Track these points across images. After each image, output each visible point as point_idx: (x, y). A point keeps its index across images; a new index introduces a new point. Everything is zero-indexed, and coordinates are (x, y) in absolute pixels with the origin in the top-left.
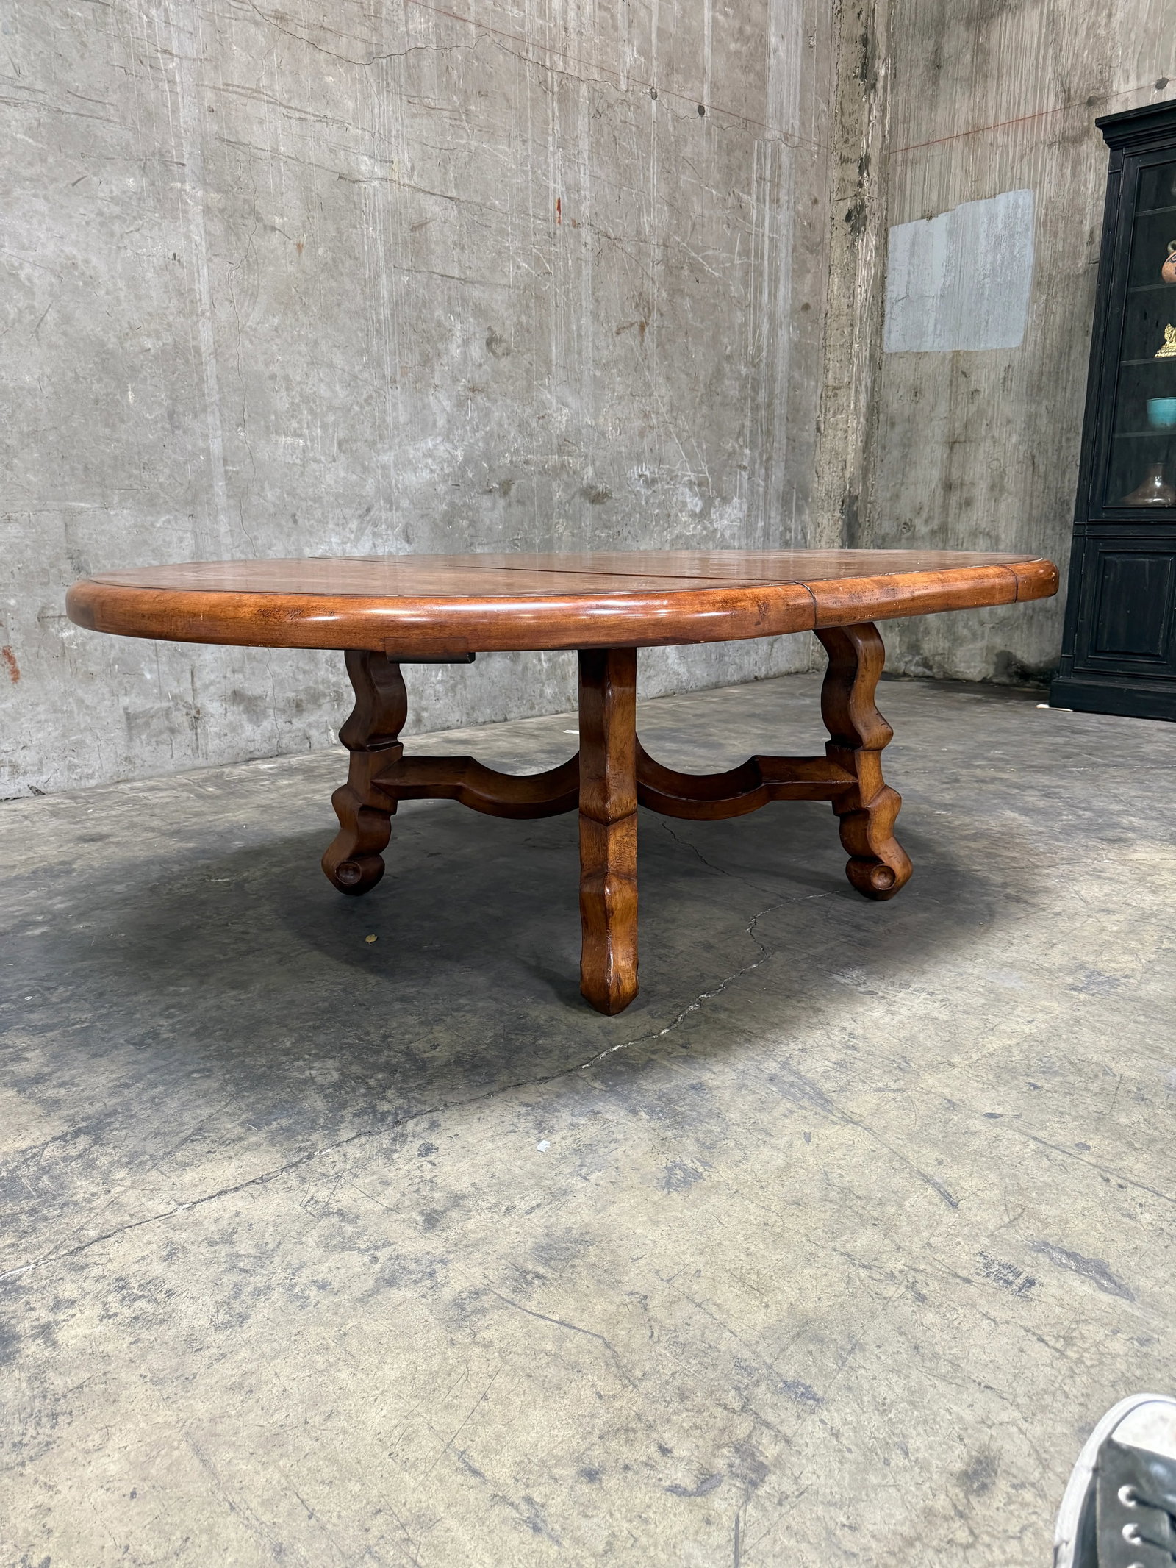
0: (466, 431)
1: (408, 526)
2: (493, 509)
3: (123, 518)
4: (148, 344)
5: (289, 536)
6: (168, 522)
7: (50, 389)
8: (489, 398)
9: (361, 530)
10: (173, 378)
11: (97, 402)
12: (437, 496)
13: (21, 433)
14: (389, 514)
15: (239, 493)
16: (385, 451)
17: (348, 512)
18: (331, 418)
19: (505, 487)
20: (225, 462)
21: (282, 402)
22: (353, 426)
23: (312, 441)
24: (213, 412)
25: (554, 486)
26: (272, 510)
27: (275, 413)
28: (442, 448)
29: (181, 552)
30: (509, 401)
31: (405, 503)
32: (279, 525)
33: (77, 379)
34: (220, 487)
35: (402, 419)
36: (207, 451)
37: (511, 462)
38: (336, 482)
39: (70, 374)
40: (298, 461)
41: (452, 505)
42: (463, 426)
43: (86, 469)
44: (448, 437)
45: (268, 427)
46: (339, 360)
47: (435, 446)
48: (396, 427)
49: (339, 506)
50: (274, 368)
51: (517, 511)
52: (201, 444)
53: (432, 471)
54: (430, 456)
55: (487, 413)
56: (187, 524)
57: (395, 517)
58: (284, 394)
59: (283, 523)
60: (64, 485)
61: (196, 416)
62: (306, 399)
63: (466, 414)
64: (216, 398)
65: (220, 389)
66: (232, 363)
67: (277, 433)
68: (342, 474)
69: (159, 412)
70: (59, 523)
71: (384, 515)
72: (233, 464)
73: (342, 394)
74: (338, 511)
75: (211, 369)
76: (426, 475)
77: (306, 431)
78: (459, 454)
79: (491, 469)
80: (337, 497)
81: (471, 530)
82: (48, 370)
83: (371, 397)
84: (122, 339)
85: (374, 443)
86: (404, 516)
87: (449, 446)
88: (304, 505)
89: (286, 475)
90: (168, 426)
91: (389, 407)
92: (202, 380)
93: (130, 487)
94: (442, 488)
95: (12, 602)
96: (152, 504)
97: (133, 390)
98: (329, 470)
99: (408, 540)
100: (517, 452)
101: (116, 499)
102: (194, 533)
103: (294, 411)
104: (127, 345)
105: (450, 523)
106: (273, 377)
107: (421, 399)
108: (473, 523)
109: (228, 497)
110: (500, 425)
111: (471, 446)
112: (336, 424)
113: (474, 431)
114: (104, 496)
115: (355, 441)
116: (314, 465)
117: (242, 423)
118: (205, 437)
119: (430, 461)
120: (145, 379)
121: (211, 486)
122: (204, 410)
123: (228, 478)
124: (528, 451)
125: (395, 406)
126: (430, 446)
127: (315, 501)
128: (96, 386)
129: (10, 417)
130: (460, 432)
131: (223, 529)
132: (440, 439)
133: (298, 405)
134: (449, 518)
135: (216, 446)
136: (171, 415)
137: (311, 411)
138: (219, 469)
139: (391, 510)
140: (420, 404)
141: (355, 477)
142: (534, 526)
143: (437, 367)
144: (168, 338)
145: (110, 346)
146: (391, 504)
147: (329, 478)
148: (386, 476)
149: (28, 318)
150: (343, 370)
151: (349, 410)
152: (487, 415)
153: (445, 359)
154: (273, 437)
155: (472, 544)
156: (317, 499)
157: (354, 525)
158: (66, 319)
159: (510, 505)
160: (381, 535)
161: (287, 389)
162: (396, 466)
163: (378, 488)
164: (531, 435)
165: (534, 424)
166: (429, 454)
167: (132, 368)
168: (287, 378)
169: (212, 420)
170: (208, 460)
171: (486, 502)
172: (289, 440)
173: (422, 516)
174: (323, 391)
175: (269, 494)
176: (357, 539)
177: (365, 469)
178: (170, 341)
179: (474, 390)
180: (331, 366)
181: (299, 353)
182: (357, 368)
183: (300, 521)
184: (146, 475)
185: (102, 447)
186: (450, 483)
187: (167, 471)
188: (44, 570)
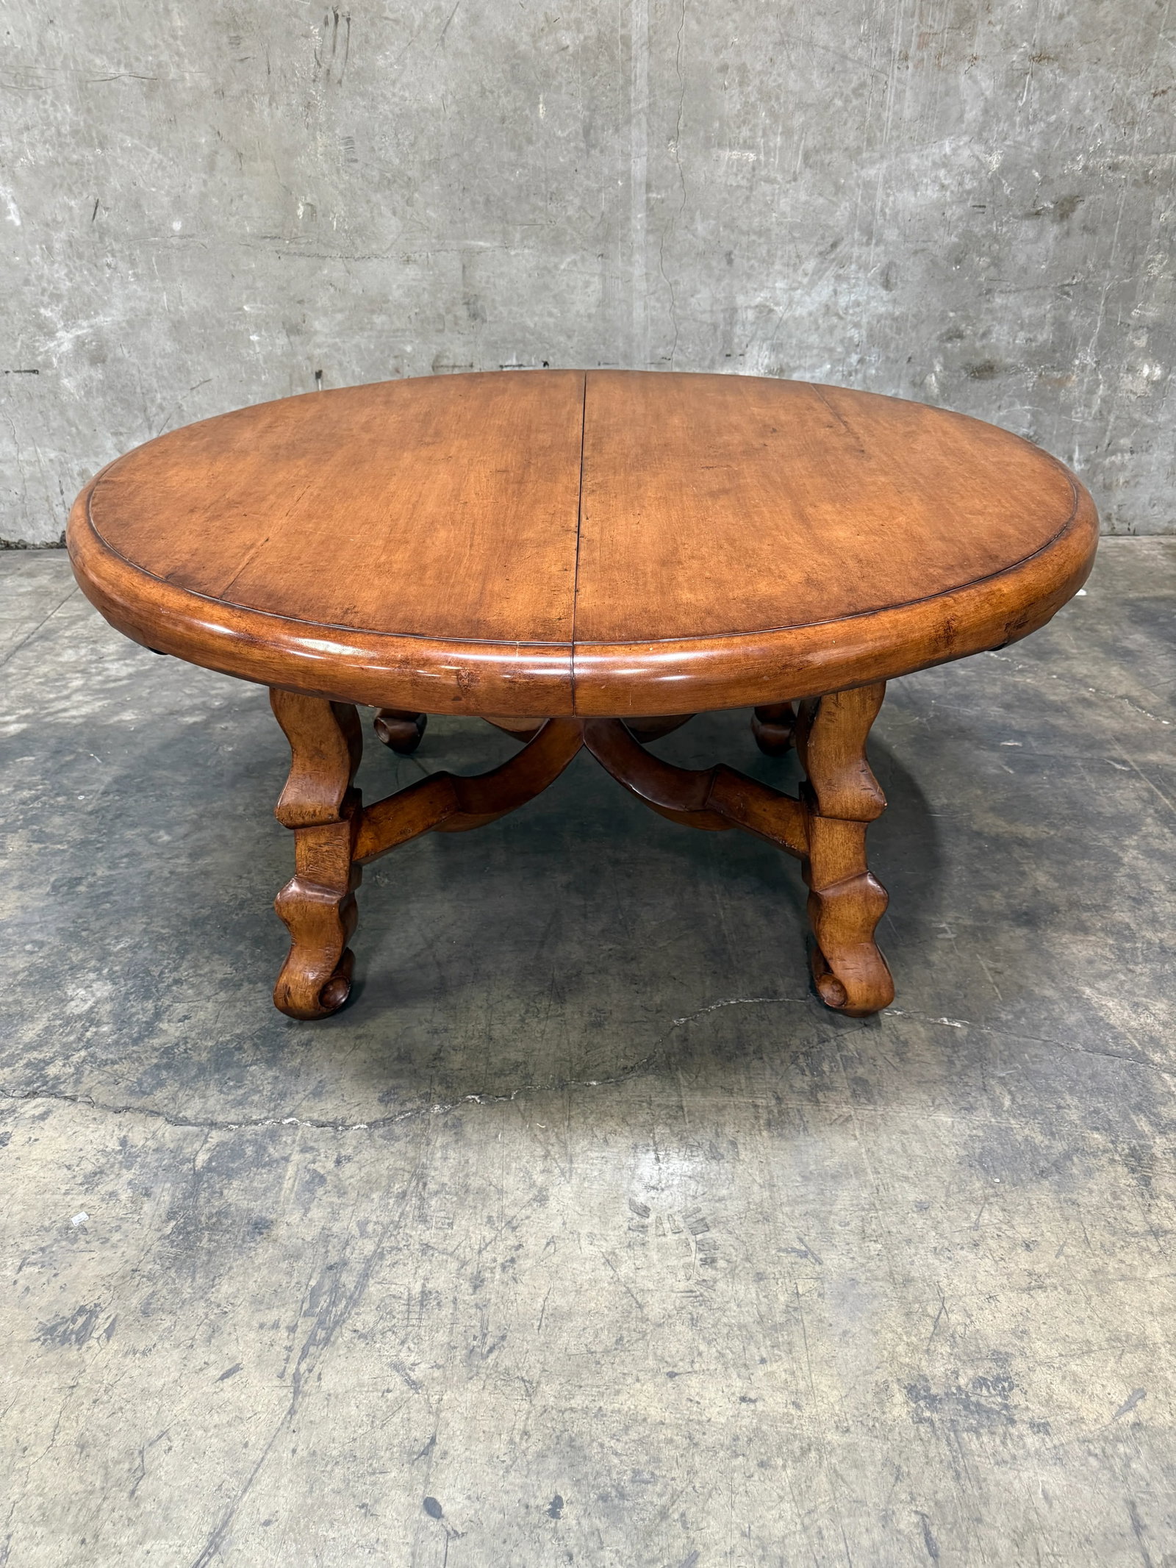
0: (1013, 125)
1: (891, 265)
2: (1037, 240)
3: (523, 259)
4: (566, 39)
5: (719, 280)
6: (574, 263)
7: (454, 108)
8: (1064, 69)
9: (819, 273)
10: (593, 82)
11: (503, 120)
12: (946, 223)
13: (423, 163)
14: (865, 249)
15: (661, 226)
16: (873, 163)
17: (804, 248)
18: (799, 120)
19: (1065, 208)
20: (649, 187)
21: (731, 104)
22: (829, 130)
23: (767, 154)
24: (639, 124)
25: (1160, 202)
26: (701, 246)
27: (720, 119)
28: (966, 153)
29: (584, 300)
30: (1102, 71)
31: (891, 234)
32: (708, 267)
33: (483, 93)
34: (639, 219)
35: (907, 114)
36: (627, 175)
37: (1085, 168)
38: (794, 208)
39: (475, 88)
40: (744, 183)
41: (967, 235)
42: (1010, 117)
43: (488, 201)
44: (980, 135)
45: (708, 139)
46: (822, 34)
47: (955, 150)
48: (896, 127)
49: (793, 240)
50: (728, 56)
51: (1079, 242)
52: (620, 166)
53: (943, 187)
54: (944, 165)
55: (1056, 93)
56: (597, 268)
57: (875, 254)
58: (735, 91)
59: (714, 263)
60: (464, 221)
61: (617, 130)
62: (765, 96)
63: (1019, 97)
64: (644, 104)
65: (651, 91)
66: (670, 54)
67: (720, 145)
68: (803, 197)
69: (575, 127)
70: (457, 265)
71: (856, 251)
72: (658, 189)
73: (819, 83)
74: (790, 247)
75: (641, 66)
76: (932, 193)
77: (760, 141)
78: (995, 161)
79: (1046, 180)
80: (793, 227)
81: (993, 272)
82: (452, 85)
83: (863, 85)
84: (535, 38)
85: (859, 150)
86: (886, 253)
87: (978, 149)
88: (744, 240)
89: (725, 201)
90: (582, 145)
91: (890, 98)
92: (628, 82)
93: (534, 223)
94: (954, 212)
95: (409, 349)
96: (557, 242)
97: (546, 103)
98: (786, 192)
99: (887, 285)
100: (1101, 151)
101: (518, 236)
102: (602, 275)
103: (746, 115)
104: (541, 44)
105: (958, 261)
106: (724, 69)
107: (945, 80)
108: (996, 262)
109: (648, 232)
110: (1077, 110)
111: (1017, 146)
112: (805, 128)
113: (1028, 123)
114: (505, 233)
115: (830, 150)
116: (766, 187)
117: (674, 136)
118: (627, 156)
119: (942, 173)
120: (559, 87)
121: (628, 219)
122: (628, 122)
123: (650, 209)
124: (1120, 149)
125: (899, 96)
126: (948, 150)
127: (760, 234)
128: (504, 100)
129: (412, 145)
130: (1004, 126)
131: (638, 271)
132: (966, 138)
133: (754, 106)
134: (958, 256)
135: (639, 168)
136: (587, 133)
137: (772, 114)
138: (640, 197)
139: (868, 244)
140: (941, 88)
141: (821, 200)
142: (1106, 266)
143: (982, 28)
144: (591, 29)
145: (522, 47)
146: (870, 235)
147: (784, 204)
148: (869, 198)
149: (435, 21)
150: (826, 48)
151: (827, 107)
152: (1056, 97)
153: (998, 13)
154: (715, 152)
155: (989, 291)
156: (763, 232)
157: (810, 265)
158: (475, 19)
159: (1068, 233)
160: (847, 279)
161: (741, 84)
162: (886, 182)
163: (853, 214)
164: (1132, 124)
165: (1142, 105)
166: (945, 163)
167: (546, 74)
168: (743, 69)
169: (637, 133)
170: (627, 186)
171: (1027, 229)
172: (735, 154)
173: (916, 253)
174: (793, 82)
175: (700, 227)
176: (812, 284)
177: (839, 189)
178: (594, 32)
179: (1040, 58)
180: (810, 44)
181: (765, 30)
182: (849, 43)
183: (737, 261)
184: (552, 207)
185: (507, 175)
186: (969, 204)
187: (577, 201)
188: (440, 317)
